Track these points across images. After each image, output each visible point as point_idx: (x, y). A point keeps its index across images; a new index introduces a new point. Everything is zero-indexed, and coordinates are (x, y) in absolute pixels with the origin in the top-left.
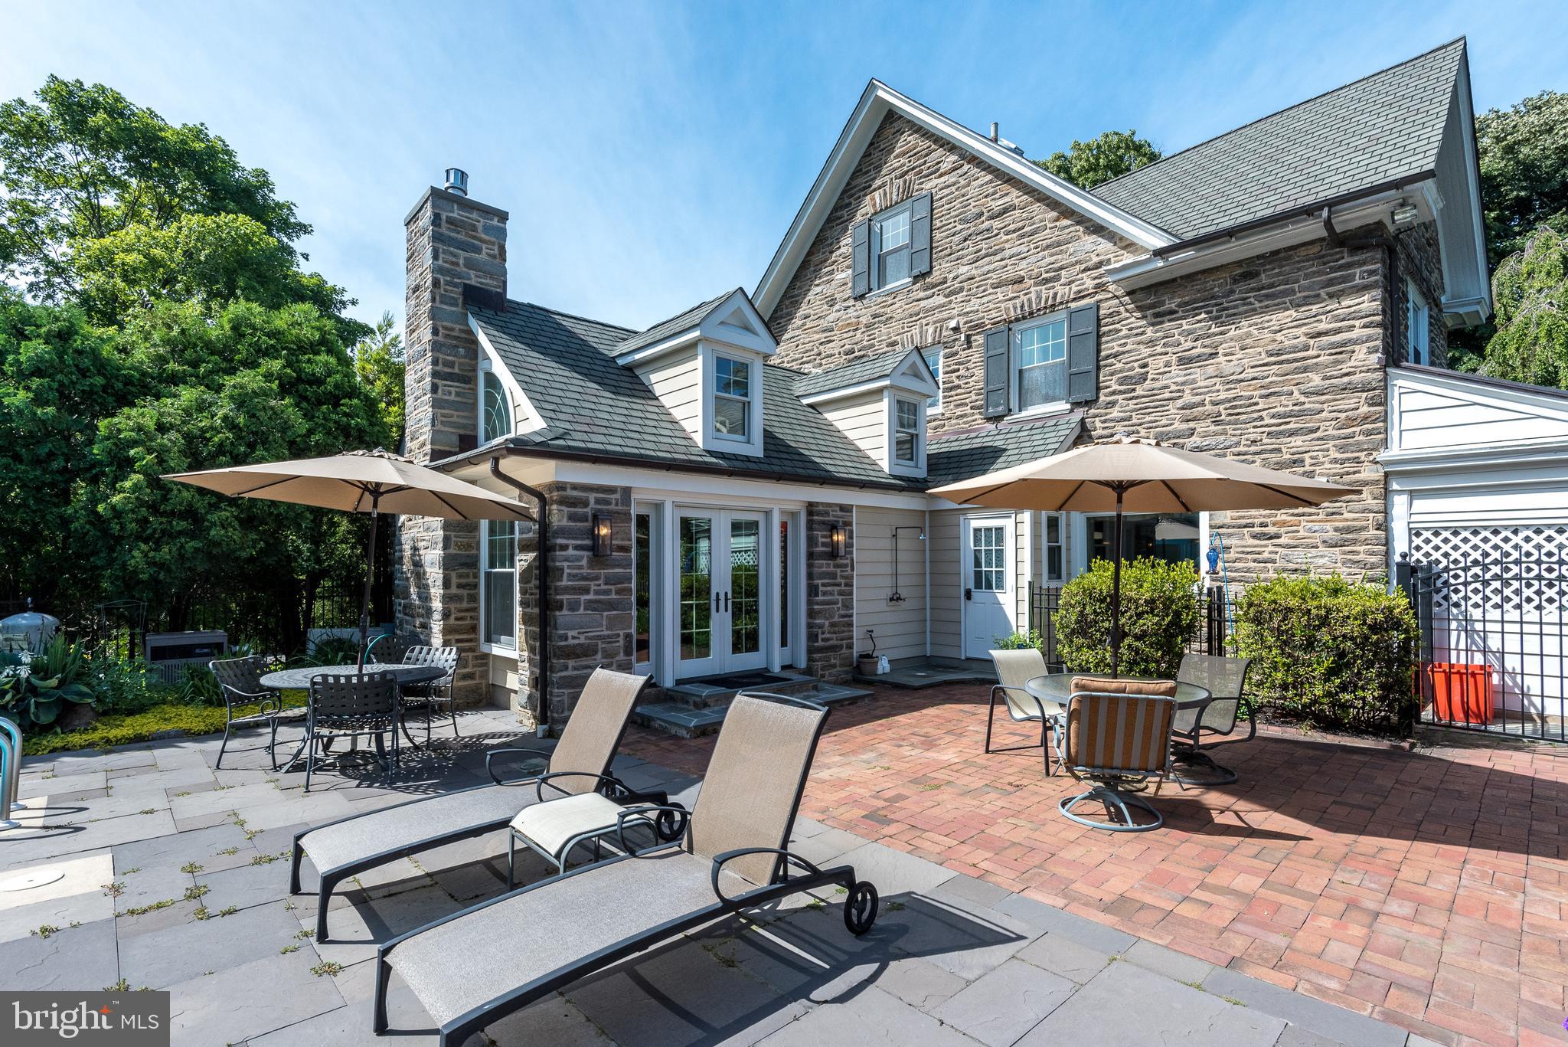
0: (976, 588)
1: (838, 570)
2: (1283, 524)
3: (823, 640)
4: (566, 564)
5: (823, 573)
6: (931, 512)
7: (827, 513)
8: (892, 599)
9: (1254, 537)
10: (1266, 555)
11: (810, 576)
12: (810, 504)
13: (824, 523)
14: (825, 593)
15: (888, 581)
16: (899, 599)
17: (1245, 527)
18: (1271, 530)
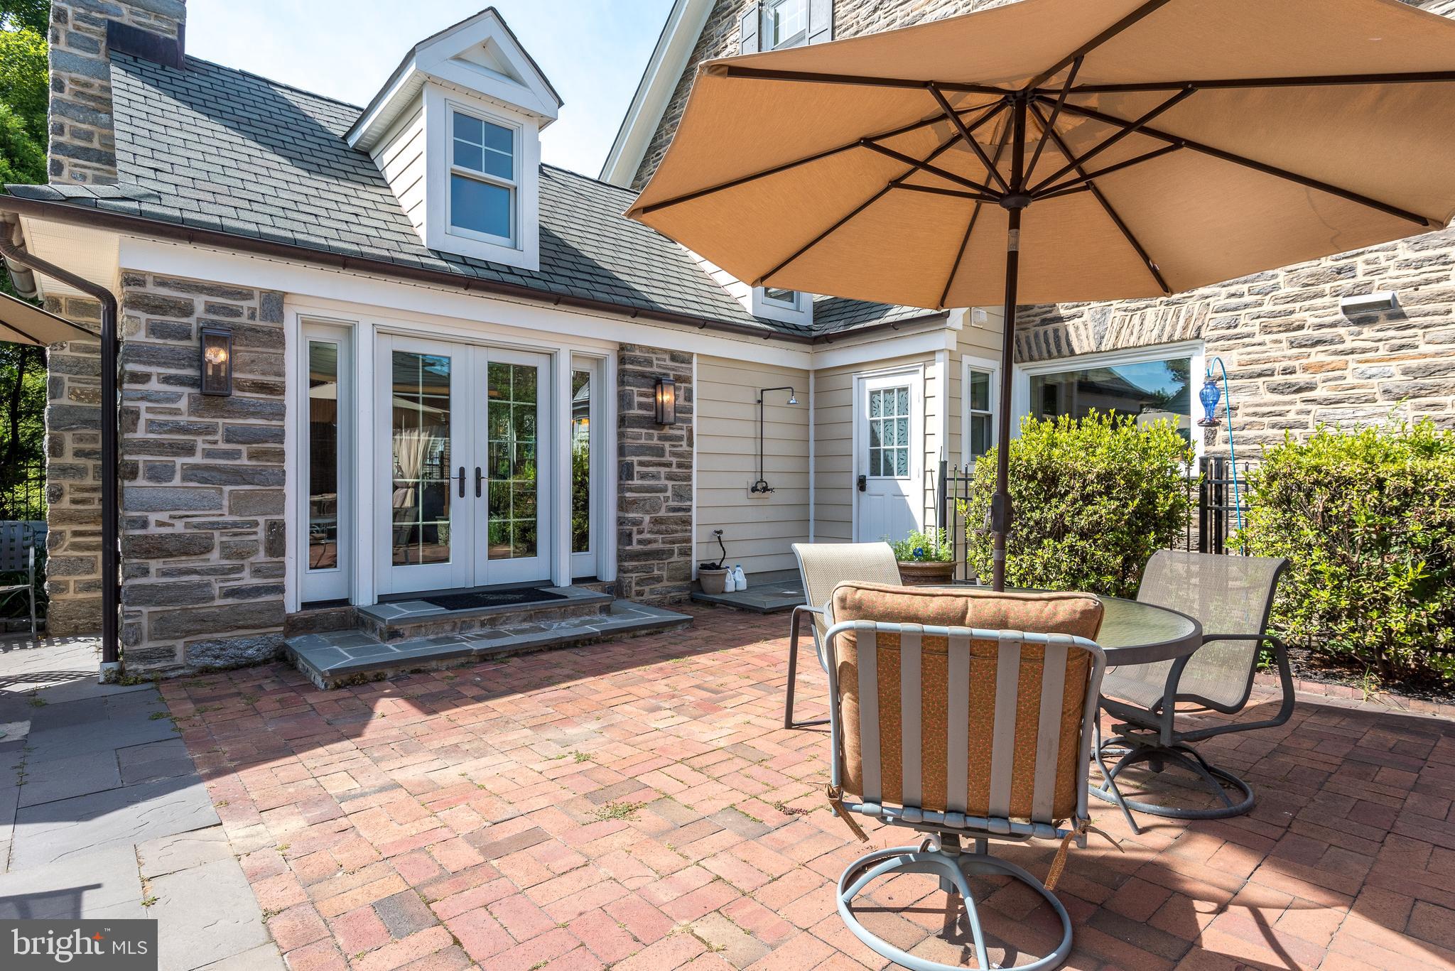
0: (872, 474)
1: (667, 445)
2: (1320, 367)
3: (640, 542)
4: (143, 405)
5: (642, 446)
6: (816, 371)
7: (649, 362)
8: (754, 490)
9: (1273, 390)
10: (1292, 417)
11: (621, 451)
12: (623, 347)
13: (643, 375)
14: (643, 476)
15: (750, 464)
16: (765, 489)
17: (1260, 375)
18: (1301, 378)
